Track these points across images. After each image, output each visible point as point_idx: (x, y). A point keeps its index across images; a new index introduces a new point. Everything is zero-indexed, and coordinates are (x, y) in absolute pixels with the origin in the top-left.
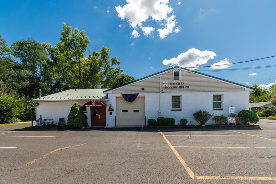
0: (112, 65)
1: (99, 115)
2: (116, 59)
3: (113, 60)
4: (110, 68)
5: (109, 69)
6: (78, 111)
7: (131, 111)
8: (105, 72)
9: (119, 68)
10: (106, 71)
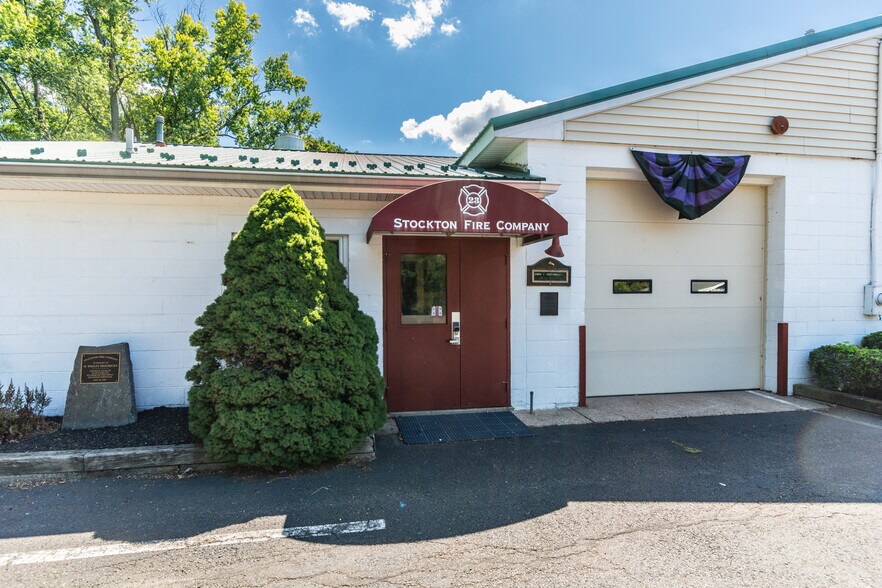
0: (269, 88)
1: (456, 317)
2: (287, 63)
3: (274, 69)
4: (261, 101)
5: (252, 105)
6: (318, 272)
7: (671, 288)
8: (235, 117)
9: (306, 103)
10: (239, 113)
